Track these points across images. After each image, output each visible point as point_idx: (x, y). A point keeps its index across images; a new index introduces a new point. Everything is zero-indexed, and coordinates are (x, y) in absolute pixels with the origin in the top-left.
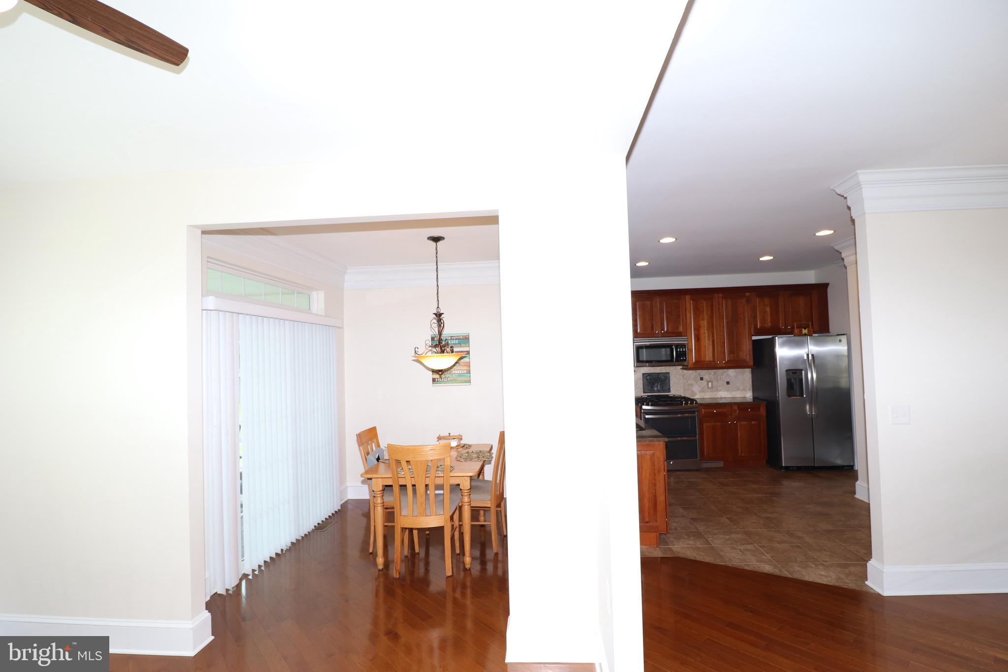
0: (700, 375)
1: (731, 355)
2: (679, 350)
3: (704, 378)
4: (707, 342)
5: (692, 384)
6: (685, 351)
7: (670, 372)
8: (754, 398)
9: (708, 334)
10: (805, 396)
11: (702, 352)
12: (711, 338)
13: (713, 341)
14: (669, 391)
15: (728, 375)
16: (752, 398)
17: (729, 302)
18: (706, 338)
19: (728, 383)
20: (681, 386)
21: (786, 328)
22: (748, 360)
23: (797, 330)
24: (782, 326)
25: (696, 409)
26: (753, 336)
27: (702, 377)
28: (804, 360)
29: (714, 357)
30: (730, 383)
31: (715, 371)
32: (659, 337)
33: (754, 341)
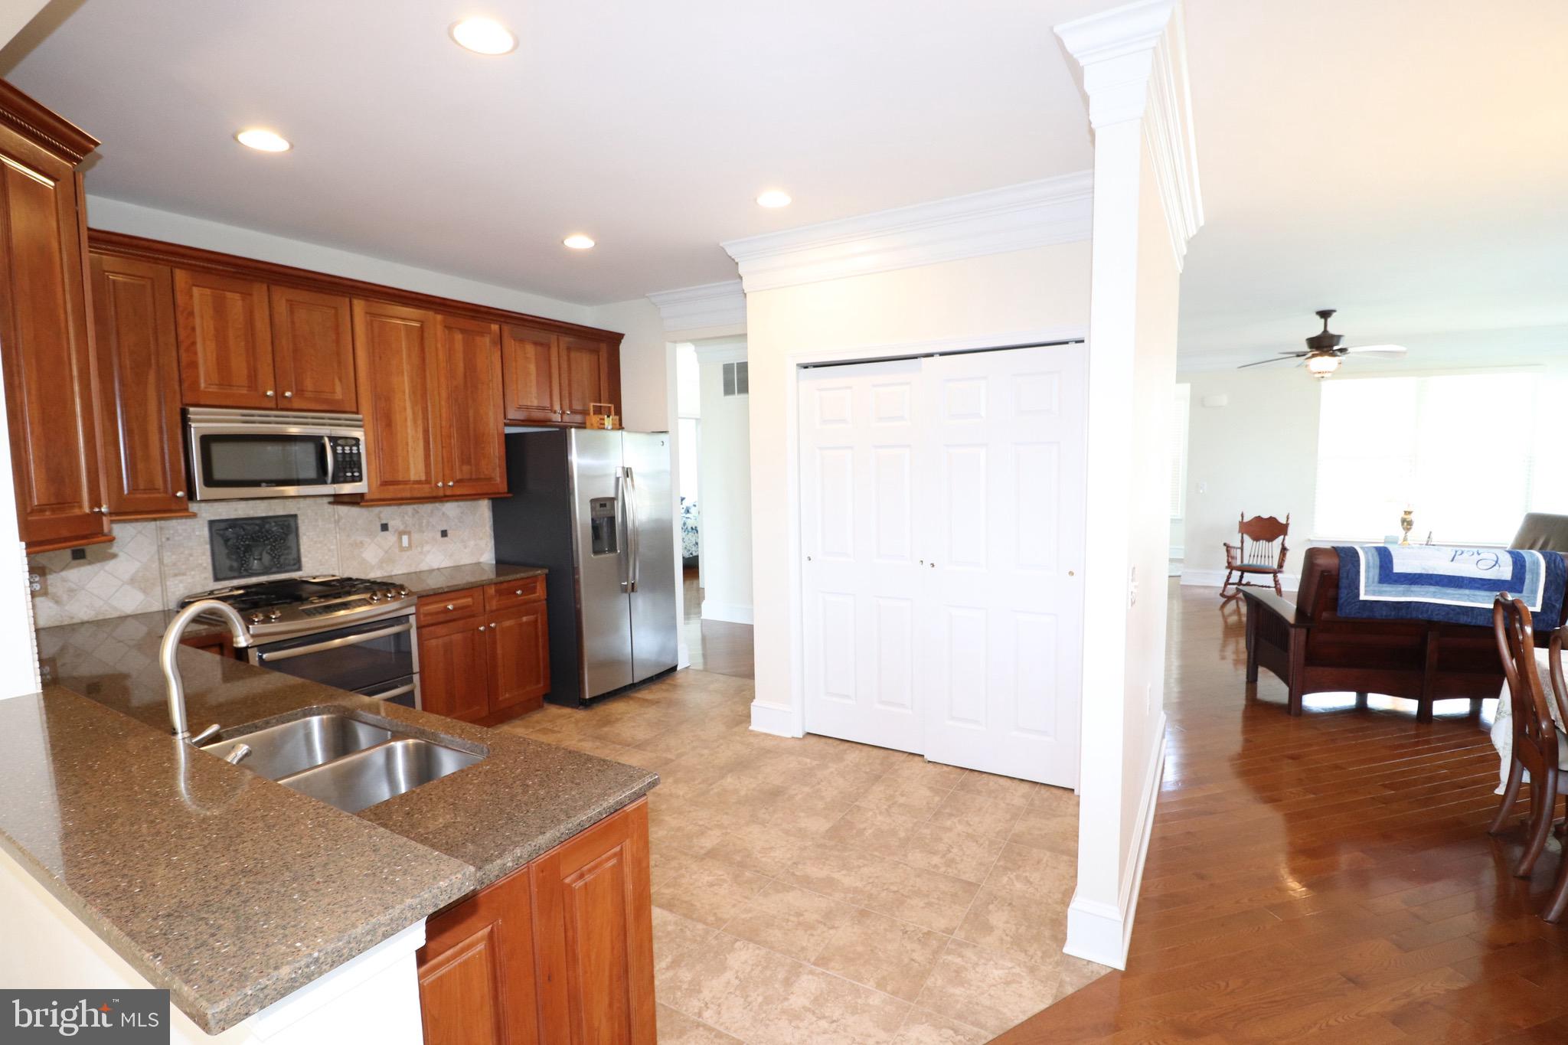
0: (381, 520)
1: (466, 468)
2: (339, 450)
3: (391, 524)
4: (410, 431)
5: (361, 543)
6: (359, 454)
7: (299, 514)
8: (502, 563)
9: (414, 413)
10: (619, 551)
11: (400, 458)
12: (420, 422)
13: (426, 432)
14: (297, 565)
15: (443, 514)
16: (494, 562)
17: (459, 337)
18: (409, 423)
19: (444, 534)
20: (329, 550)
21: (563, 413)
22: (498, 479)
23: (594, 419)
24: (557, 407)
25: (412, 610)
26: (506, 425)
27: (384, 522)
28: (617, 479)
29: (428, 473)
30: (449, 532)
31: (415, 506)
32: (277, 409)
33: (508, 436)
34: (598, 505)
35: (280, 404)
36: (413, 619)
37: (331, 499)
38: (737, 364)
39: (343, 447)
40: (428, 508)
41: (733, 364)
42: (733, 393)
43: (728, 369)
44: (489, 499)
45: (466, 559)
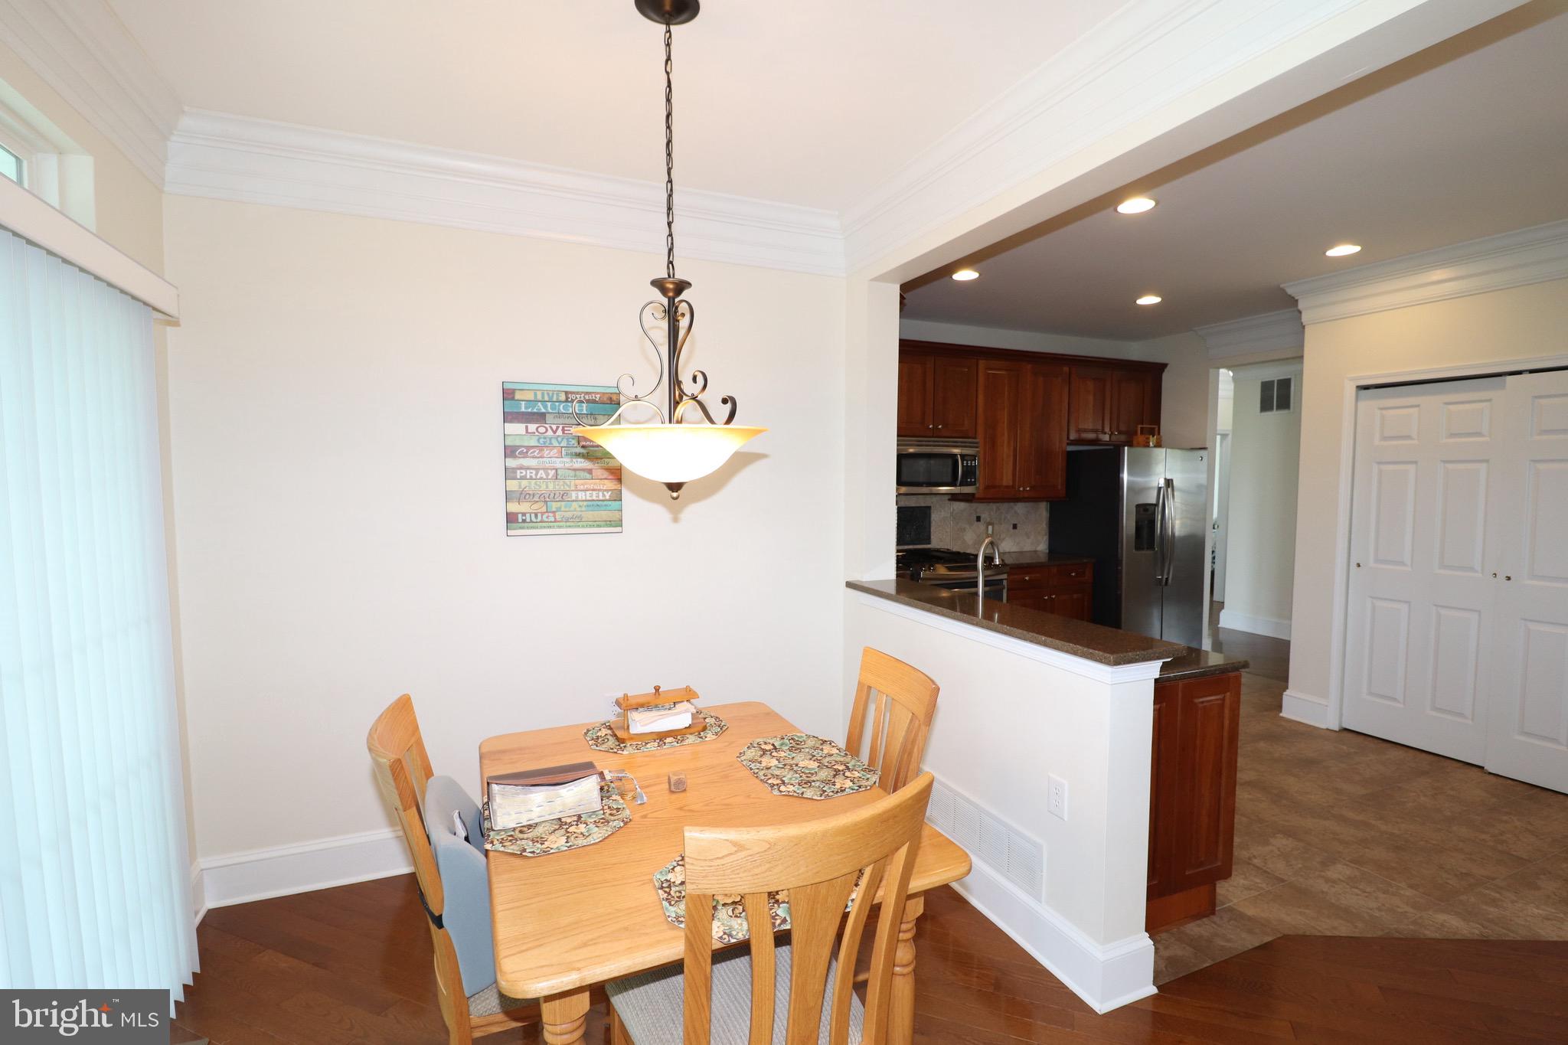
0: (976, 512)
1: (1040, 477)
2: (965, 463)
3: (983, 516)
5: (964, 528)
6: (974, 466)
7: (932, 505)
8: (1052, 551)
10: (1156, 551)
11: (998, 469)
13: (1015, 450)
14: (928, 541)
15: (1016, 512)
16: (1047, 551)
17: (1041, 380)
19: (1015, 527)
20: (947, 532)
21: (1112, 433)
22: (1059, 487)
23: (1141, 438)
24: (1107, 430)
25: (1005, 576)
26: (1068, 444)
27: (978, 515)
28: (1159, 489)
29: (1014, 481)
30: (1018, 525)
31: (998, 504)
32: (933, 437)
33: (1069, 453)
34: (1142, 509)
35: (935, 434)
36: (1005, 583)
37: (950, 497)
38: (1278, 380)
39: (967, 461)
40: (1004, 506)
41: (1273, 381)
42: (1270, 408)
43: (1266, 387)
44: (1047, 501)
45: (1028, 547)
